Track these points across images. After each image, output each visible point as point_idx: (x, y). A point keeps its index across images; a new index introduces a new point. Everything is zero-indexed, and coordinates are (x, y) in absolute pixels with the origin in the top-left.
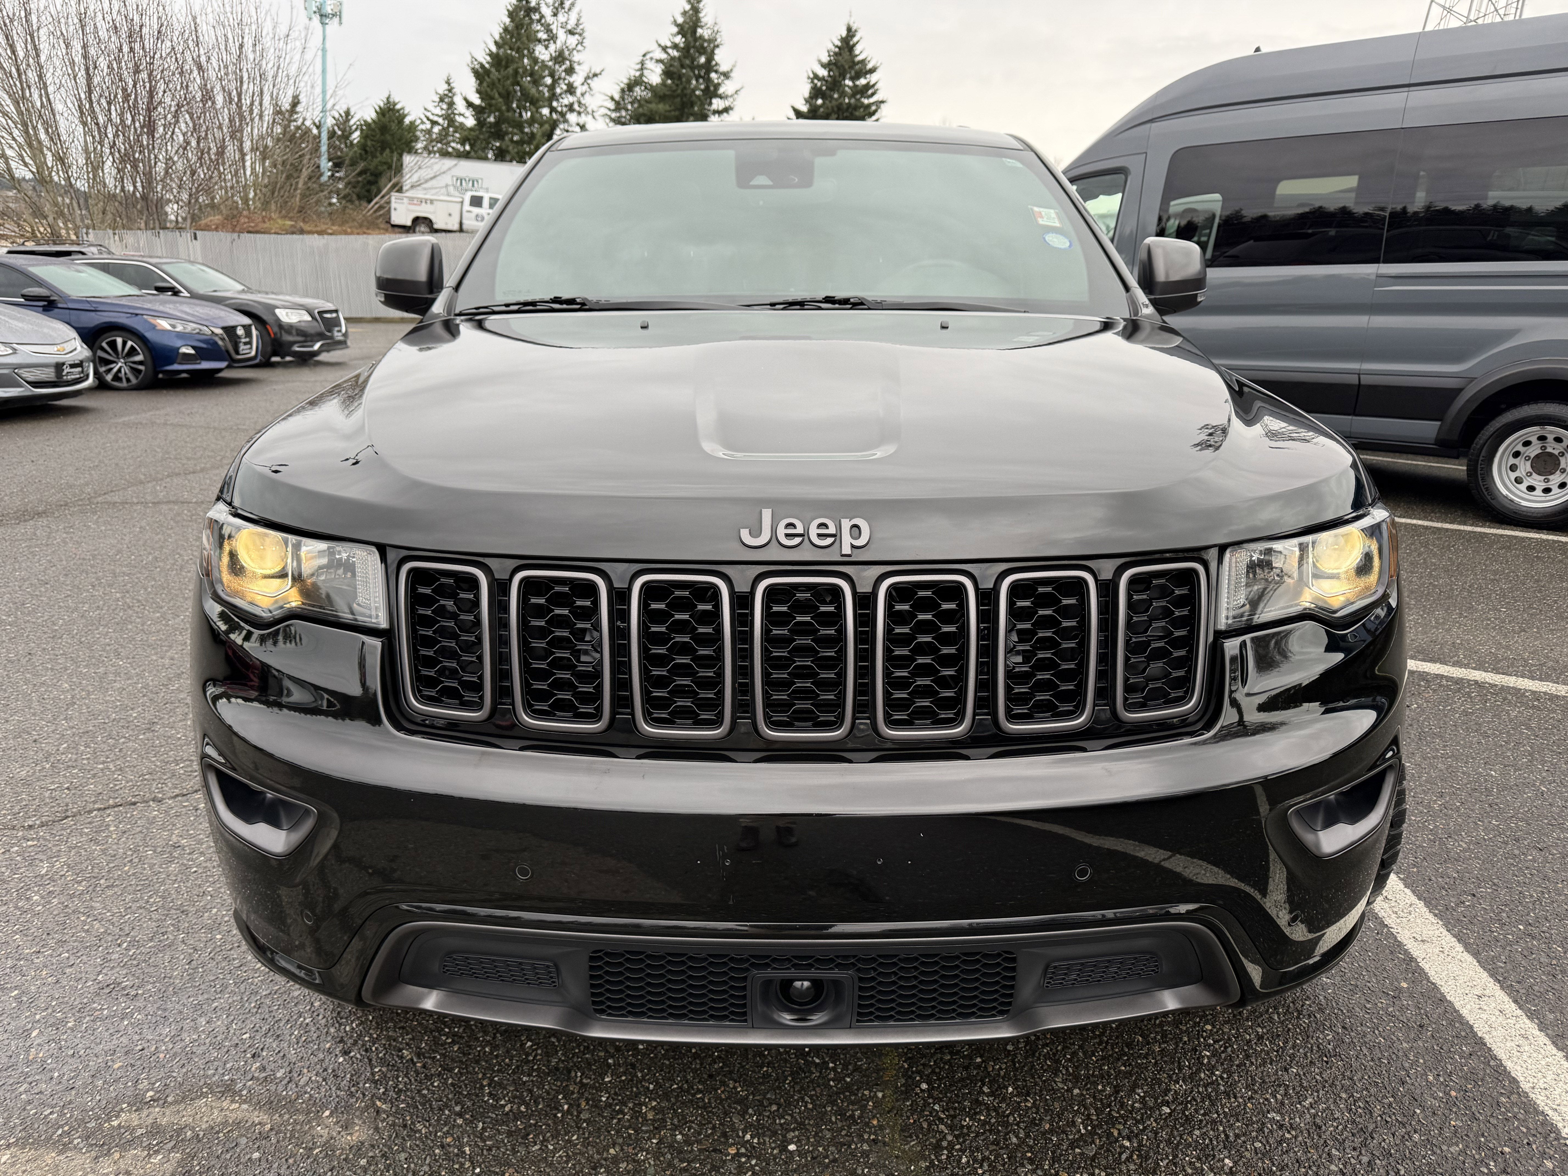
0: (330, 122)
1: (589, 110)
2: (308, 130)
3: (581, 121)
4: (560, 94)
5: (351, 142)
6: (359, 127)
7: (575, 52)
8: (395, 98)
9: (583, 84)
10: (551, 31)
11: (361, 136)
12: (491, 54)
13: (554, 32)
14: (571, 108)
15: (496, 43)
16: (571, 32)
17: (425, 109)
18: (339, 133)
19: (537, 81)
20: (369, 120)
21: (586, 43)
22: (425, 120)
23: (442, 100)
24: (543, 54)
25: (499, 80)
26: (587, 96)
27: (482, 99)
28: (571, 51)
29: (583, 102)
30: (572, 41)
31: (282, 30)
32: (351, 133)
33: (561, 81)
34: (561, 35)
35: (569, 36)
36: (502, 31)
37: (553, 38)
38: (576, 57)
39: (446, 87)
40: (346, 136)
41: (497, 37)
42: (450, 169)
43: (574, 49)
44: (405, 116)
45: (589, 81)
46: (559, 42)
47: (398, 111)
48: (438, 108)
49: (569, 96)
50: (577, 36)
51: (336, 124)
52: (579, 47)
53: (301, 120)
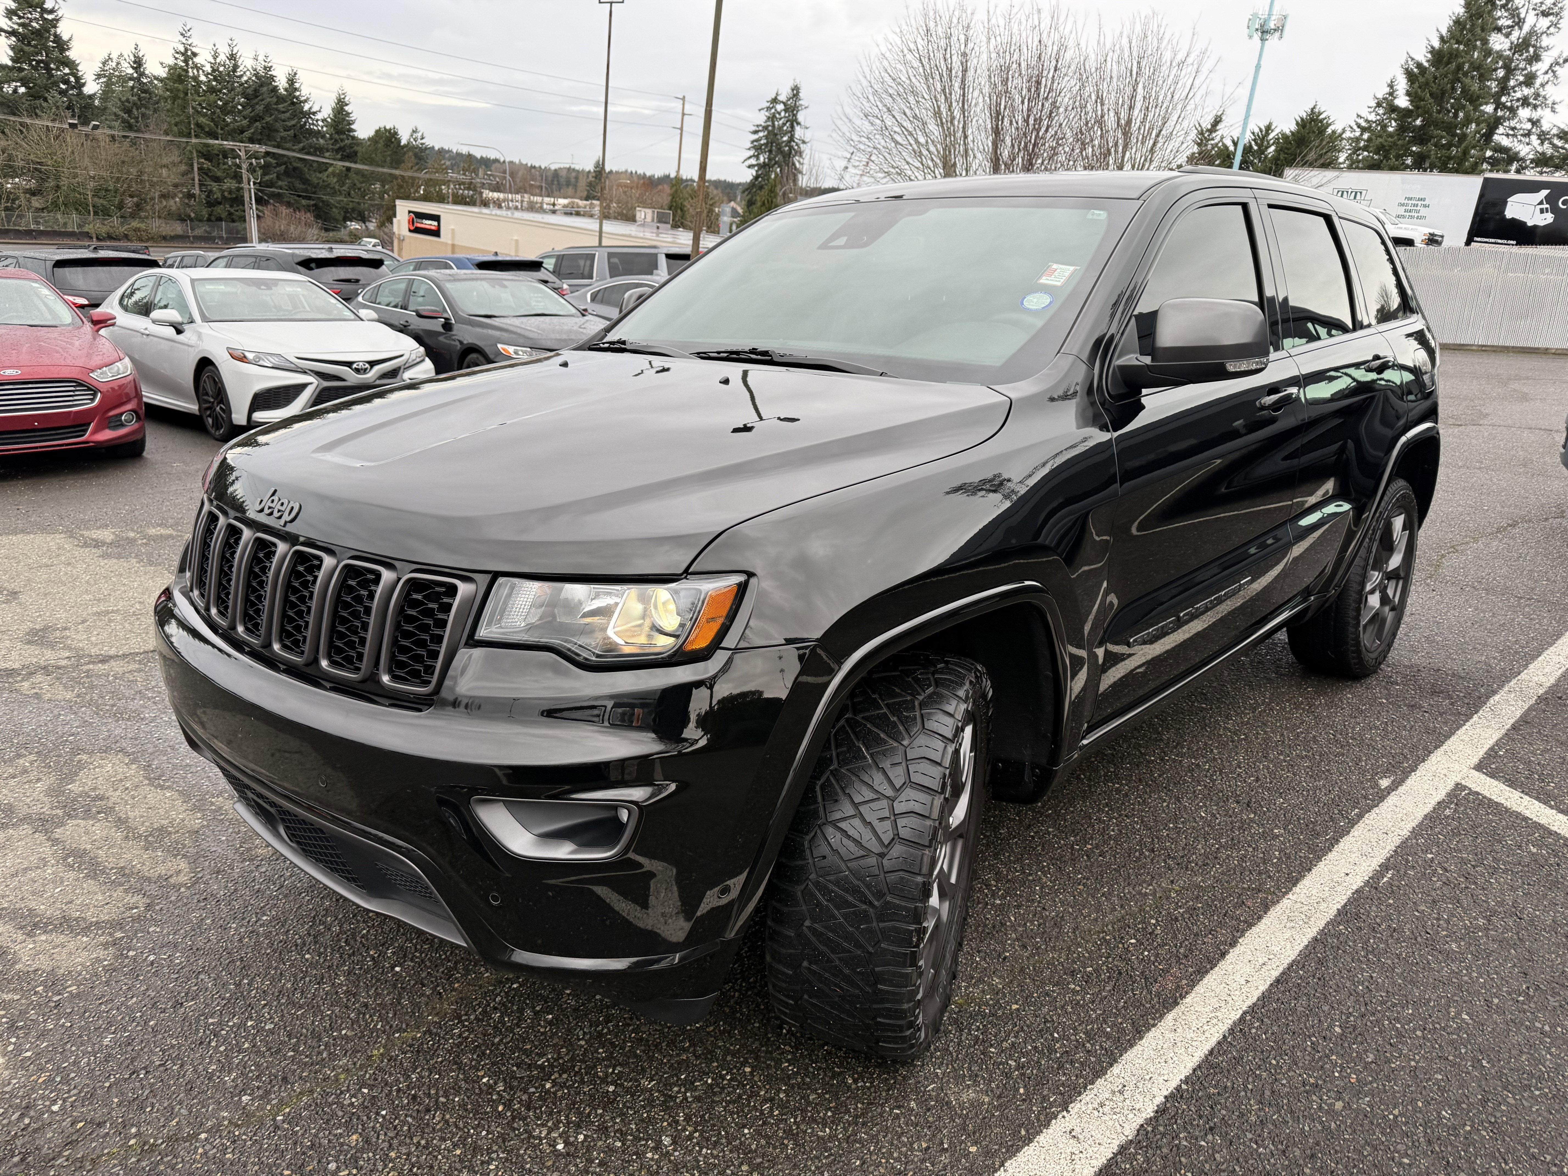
0: (1248, 137)
1: (1549, 102)
2: (1226, 148)
3: (1535, 115)
4: (1513, 87)
5: (1266, 157)
6: (1277, 141)
7: (1544, 36)
8: (1321, 107)
9: (1546, 73)
10: (1518, 15)
11: (1275, 151)
12: (1433, 51)
13: (1522, 16)
14: (1525, 102)
15: (1442, 38)
16: (1545, 14)
17: (1358, 116)
18: (1256, 148)
19: (1484, 73)
20: (1288, 132)
21: (1563, 24)
22: (1355, 127)
23: (1379, 105)
24: (1498, 43)
25: (1435, 78)
26: (1547, 87)
27: (1411, 101)
28: (1539, 37)
29: (1543, 93)
30: (1544, 22)
31: (1180, 57)
32: (1267, 147)
33: (1518, 72)
34: (1530, 20)
35: (1541, 18)
36: (1451, 23)
37: (1519, 23)
38: (1545, 41)
39: (1388, 90)
40: (1262, 150)
41: (1444, 32)
42: (1329, 181)
43: (1542, 34)
44: (1329, 125)
45: (1557, 68)
46: (1526, 28)
47: (1321, 121)
48: (1373, 114)
49: (1524, 88)
50: (1551, 18)
51: (1254, 140)
52: (1552, 30)
53: (1218, 138)
